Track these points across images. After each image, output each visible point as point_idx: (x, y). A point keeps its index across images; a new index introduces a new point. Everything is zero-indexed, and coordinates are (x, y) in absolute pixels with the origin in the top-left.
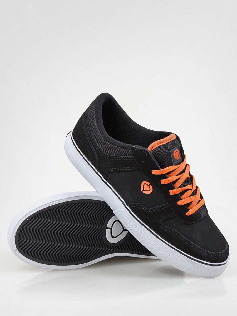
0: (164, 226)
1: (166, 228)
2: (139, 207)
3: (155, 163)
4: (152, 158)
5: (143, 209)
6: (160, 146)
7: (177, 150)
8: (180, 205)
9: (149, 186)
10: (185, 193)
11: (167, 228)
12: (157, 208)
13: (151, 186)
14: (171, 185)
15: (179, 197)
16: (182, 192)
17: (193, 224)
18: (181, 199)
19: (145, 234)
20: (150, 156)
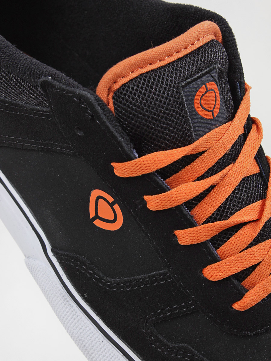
0: (162, 338)
1: (167, 346)
2: (84, 269)
3: (119, 143)
4: (108, 124)
5: (96, 279)
6: (142, 75)
7: (212, 85)
8: (210, 280)
9: (111, 205)
10: (231, 235)
11: (171, 345)
12: (137, 280)
13: (116, 207)
14: (181, 212)
15: (211, 254)
16: (221, 233)
17: (257, 334)
18: (215, 260)
19: (104, 353)
20: (100, 119)
